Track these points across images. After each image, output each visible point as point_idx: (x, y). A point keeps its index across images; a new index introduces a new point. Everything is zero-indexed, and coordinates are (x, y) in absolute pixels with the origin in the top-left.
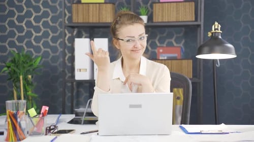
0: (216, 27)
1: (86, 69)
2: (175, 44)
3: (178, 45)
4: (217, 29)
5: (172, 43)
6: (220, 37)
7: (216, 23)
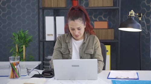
0: (132, 13)
1: (52, 35)
2: (103, 19)
3: (105, 19)
4: (132, 14)
5: (101, 18)
6: (134, 19)
7: (132, 11)
